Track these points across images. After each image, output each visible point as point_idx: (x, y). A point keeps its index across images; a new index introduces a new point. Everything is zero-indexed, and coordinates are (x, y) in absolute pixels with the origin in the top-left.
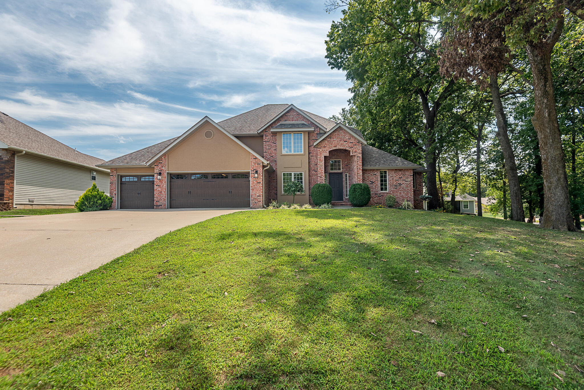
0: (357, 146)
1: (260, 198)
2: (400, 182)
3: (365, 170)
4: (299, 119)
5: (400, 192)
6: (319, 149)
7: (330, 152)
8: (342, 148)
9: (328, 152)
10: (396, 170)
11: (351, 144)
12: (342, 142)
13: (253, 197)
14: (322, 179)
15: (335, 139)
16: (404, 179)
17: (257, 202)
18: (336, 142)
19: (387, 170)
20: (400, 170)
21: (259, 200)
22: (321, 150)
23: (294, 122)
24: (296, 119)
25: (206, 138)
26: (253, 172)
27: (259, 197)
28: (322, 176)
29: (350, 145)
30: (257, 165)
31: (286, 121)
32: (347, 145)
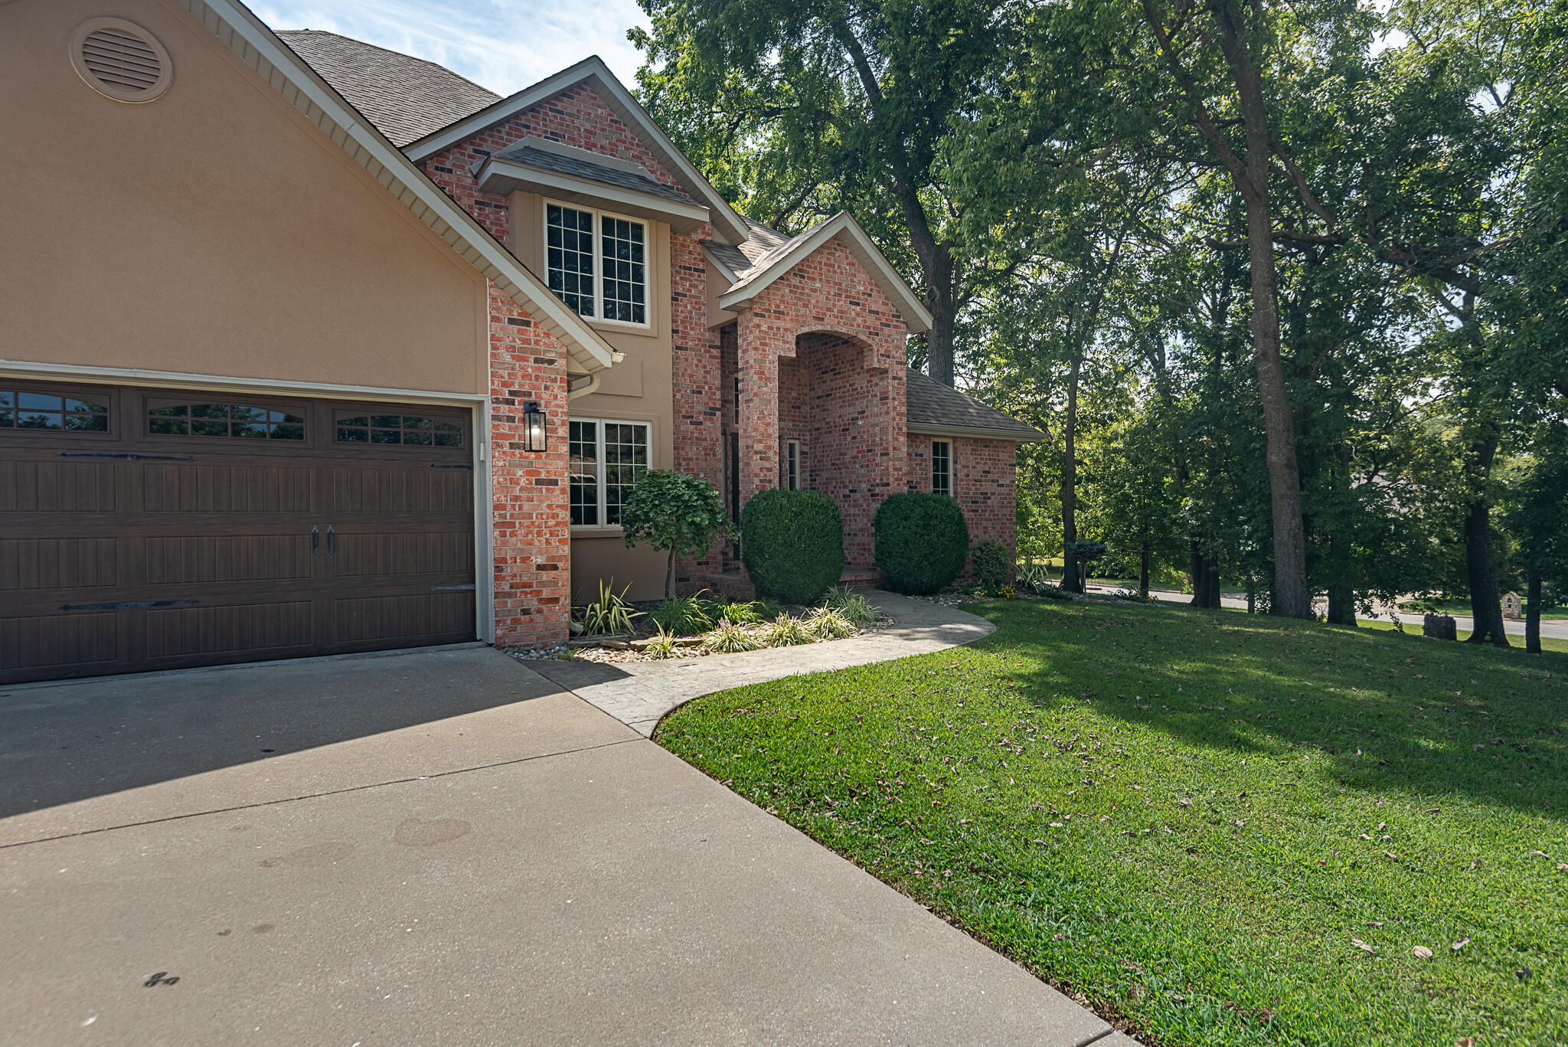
0: (893, 331)
1: (554, 582)
2: (988, 487)
4: (621, 147)
5: (984, 523)
6: (757, 320)
7: (799, 339)
8: (844, 330)
9: (792, 339)
10: (976, 440)
11: (873, 317)
12: (842, 303)
13: (508, 571)
14: (767, 464)
15: (818, 285)
16: (996, 477)
17: (533, 603)
18: (822, 298)
19: (950, 441)
20: (987, 443)
21: (546, 593)
22: (764, 328)
23: (594, 156)
24: (605, 143)
25: (91, 82)
26: (504, 409)
27: (545, 576)
28: (771, 454)
29: (871, 320)
30: (530, 366)
31: (555, 136)
32: (859, 320)
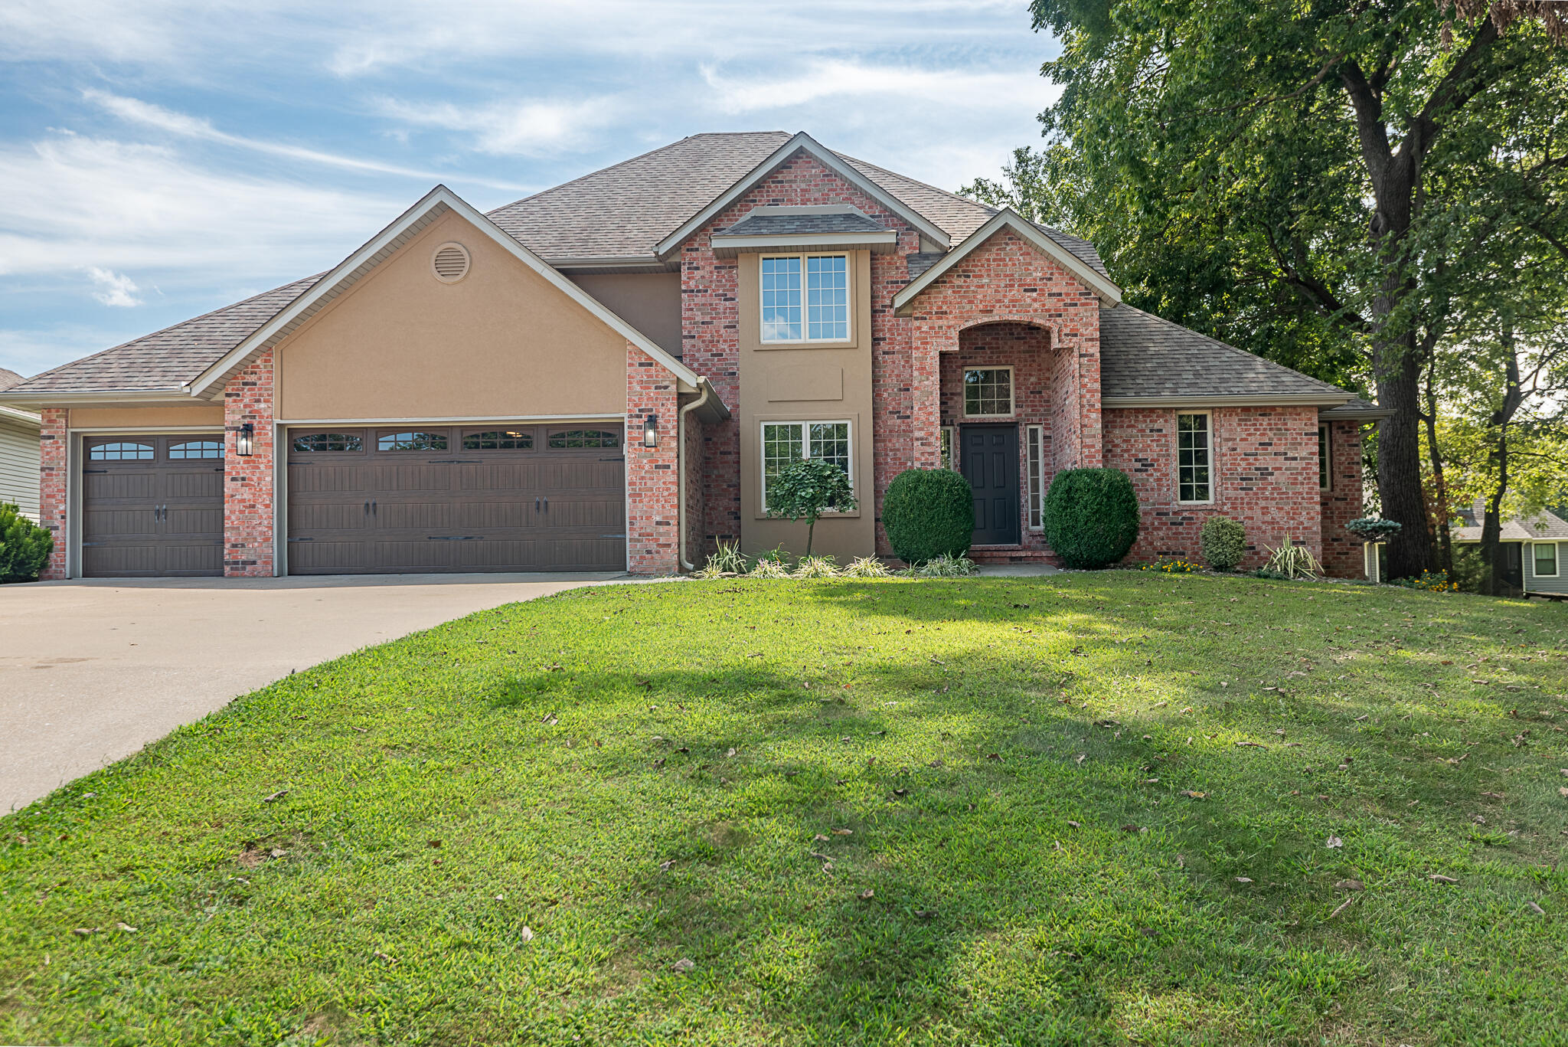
0: (1081, 309)
1: (668, 533)
2: (1266, 461)
3: (1113, 410)
4: (832, 195)
5: (1263, 503)
6: (917, 323)
7: (964, 335)
8: (1016, 318)
9: (955, 335)
10: (1246, 409)
11: (1054, 299)
12: (1015, 292)
13: (637, 525)
14: (929, 449)
15: (985, 280)
16: (1282, 449)
17: (653, 547)
18: (990, 291)
19: (1208, 413)
20: (1265, 411)
21: (662, 541)
22: (925, 328)
23: (810, 209)
24: (818, 195)
25: (438, 276)
26: (636, 421)
27: (661, 529)
28: (932, 439)
29: (1051, 303)
30: (652, 392)
31: (776, 202)
32: (1036, 305)
